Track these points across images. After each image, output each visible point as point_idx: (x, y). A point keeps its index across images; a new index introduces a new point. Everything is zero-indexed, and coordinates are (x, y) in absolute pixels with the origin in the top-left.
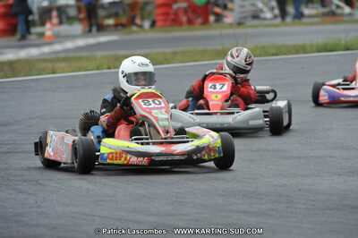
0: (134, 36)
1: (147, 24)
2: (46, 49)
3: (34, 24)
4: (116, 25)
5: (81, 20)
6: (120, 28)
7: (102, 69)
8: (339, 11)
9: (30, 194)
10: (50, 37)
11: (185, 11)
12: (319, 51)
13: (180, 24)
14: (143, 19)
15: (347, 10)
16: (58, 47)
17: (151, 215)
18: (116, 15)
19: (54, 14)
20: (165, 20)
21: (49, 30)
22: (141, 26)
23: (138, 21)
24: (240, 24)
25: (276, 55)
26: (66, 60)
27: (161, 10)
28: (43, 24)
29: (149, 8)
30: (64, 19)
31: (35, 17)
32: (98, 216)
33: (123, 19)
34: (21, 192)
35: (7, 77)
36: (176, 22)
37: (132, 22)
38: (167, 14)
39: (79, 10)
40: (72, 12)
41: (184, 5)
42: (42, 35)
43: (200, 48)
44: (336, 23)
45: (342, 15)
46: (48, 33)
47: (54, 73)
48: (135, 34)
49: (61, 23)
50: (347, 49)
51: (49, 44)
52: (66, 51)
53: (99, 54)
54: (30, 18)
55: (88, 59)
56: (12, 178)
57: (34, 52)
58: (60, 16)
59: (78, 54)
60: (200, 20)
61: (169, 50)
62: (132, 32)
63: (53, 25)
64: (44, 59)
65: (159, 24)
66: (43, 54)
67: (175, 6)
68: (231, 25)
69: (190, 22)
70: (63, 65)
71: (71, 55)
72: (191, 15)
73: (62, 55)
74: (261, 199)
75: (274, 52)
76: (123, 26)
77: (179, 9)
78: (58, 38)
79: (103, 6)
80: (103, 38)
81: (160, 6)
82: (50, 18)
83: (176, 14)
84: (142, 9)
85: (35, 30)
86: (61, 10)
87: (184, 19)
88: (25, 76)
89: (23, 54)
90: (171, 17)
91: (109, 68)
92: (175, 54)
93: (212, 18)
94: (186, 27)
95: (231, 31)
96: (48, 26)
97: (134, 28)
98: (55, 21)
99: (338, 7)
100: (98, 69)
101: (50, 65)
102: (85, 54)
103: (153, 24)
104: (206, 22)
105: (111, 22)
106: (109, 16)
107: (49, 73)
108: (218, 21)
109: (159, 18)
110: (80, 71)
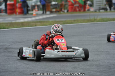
1: (66, 11)
2: (34, 19)
3: (30, 10)
4: (56, 11)
6: (57, 12)
9: (27, 64)
10: (35, 15)
11: (78, 7)
13: (76, 11)
14: (64, 9)
16: (37, 18)
18: (56, 8)
19: (36, 7)
21: (34, 12)
22: (64, 12)
23: (63, 10)
24: (95, 11)
25: (107, 21)
26: (40, 22)
28: (32, 10)
29: (67, 6)
30: (39, 9)
31: (30, 8)
33: (58, 10)
36: (75, 10)
37: (61, 10)
38: (72, 8)
40: (41, 7)
41: (77, 5)
42: (32, 14)
43: (83, 19)
46: (34, 13)
47: (36, 26)
48: (62, 14)
49: (38, 10)
51: (34, 17)
53: (50, 20)
54: (29, 8)
55: (47, 22)
57: (29, 19)
58: (38, 8)
60: (83, 10)
61: (73, 19)
62: (61, 14)
63: (36, 11)
64: (33, 22)
65: (70, 11)
67: (75, 5)
68: (92, 12)
69: (80, 11)
70: (39, 24)
71: (41, 20)
72: (80, 8)
73: (38, 21)
76: (58, 11)
77: (76, 6)
78: (37, 15)
79: (52, 5)
80: (52, 15)
81: (70, 5)
82: (35, 9)
83: (75, 8)
84: (64, 6)
85: (30, 12)
86: (38, 6)
87: (78, 10)
88: (27, 27)
89: (26, 20)
90: (74, 9)
92: (75, 21)
93: (87, 9)
94: (78, 12)
96: (34, 11)
97: (62, 12)
98: (36, 9)
100: (50, 25)
102: (46, 20)
103: (68, 11)
104: (84, 10)
105: (54, 10)
106: (54, 8)
107: (34, 26)
108: (89, 10)
109: (70, 9)
110: (44, 25)
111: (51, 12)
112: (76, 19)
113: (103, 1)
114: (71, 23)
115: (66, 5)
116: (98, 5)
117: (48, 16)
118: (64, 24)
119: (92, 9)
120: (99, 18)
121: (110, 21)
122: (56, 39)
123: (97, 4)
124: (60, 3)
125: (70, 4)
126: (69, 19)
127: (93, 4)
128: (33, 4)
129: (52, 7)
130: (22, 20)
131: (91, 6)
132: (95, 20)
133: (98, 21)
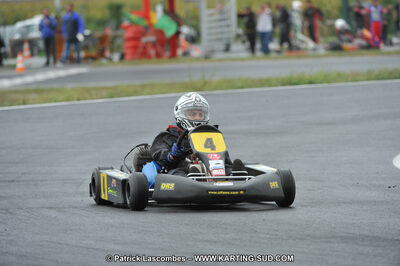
0: (102, 69)
1: (116, 57)
2: (18, 81)
3: (6, 56)
4: (86, 58)
6: (90, 61)
8: (302, 46)
10: (21, 69)
11: (154, 45)
12: (284, 84)
13: (149, 57)
14: (112, 51)
15: (311, 44)
16: (29, 79)
17: (118, 244)
18: (86, 48)
19: (26, 46)
20: (134, 54)
21: (20, 62)
22: (110, 59)
23: (108, 54)
24: (207, 57)
25: (242, 87)
26: (36, 91)
27: (130, 44)
28: (14, 56)
29: (119, 41)
30: (35, 51)
31: (7, 49)
32: (67, 245)
33: (93, 52)
36: (144, 55)
37: (101, 54)
38: (135, 48)
40: (41, 44)
41: (150, 38)
42: (13, 67)
43: (168, 80)
44: (299, 57)
45: (306, 49)
46: (20, 65)
47: (24, 103)
49: (32, 55)
50: (311, 83)
51: (20, 75)
53: (69, 86)
55: (58, 91)
57: (6, 84)
58: (31, 49)
59: (49, 86)
60: (168, 53)
61: (137, 82)
62: (103, 65)
63: (24, 57)
64: (16, 91)
65: (128, 57)
66: (16, 86)
67: (144, 40)
68: (198, 59)
69: (159, 55)
70: (34, 96)
72: (159, 48)
73: (34, 87)
75: (240, 84)
76: (94, 58)
77: (147, 43)
78: (29, 70)
80: (74, 70)
81: (129, 39)
82: (22, 51)
83: (145, 48)
84: (112, 42)
85: (7, 62)
86: (32, 43)
87: (152, 52)
90: (140, 50)
91: (78, 99)
92: (144, 86)
93: (180, 52)
94: (154, 60)
95: (198, 65)
96: (20, 58)
97: (104, 61)
98: (27, 53)
99: (302, 42)
100: (68, 100)
101: (21, 97)
102: (55, 86)
103: (122, 57)
104: (173, 55)
107: (20, 104)
108: (186, 54)
109: (128, 52)
110: (50, 101)
112: (147, 82)
113: (228, 26)
114: (136, 93)
115: (115, 37)
116: (214, 37)
118: (111, 97)
119: (196, 51)
120: (217, 78)
121: (250, 87)
123: (209, 34)
124: (98, 34)
125: (128, 34)
126: (126, 83)
127: (199, 34)
128: (17, 37)
131: (194, 40)
132: (205, 83)
133: (216, 88)
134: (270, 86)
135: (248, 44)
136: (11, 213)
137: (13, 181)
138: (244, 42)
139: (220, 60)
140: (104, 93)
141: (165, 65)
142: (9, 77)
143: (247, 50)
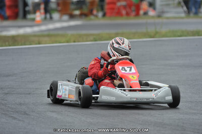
0: (92, 22)
1: (100, 14)
2: (36, 29)
3: (29, 12)
4: (81, 15)
5: (59, 11)
6: (83, 17)
7: (70, 42)
11: (125, 7)
13: (121, 15)
14: (98, 11)
16: (43, 28)
19: (42, 6)
20: (112, 13)
21: (39, 16)
22: (96, 16)
23: (95, 12)
24: (159, 16)
26: (48, 36)
28: (35, 12)
31: (30, 8)
34: (15, 118)
35: (10, 46)
36: (119, 14)
37: (91, 13)
38: (113, 9)
39: (58, 4)
41: (124, 3)
42: (34, 20)
43: (134, 31)
46: (38, 19)
47: (39, 44)
48: (92, 21)
51: (38, 25)
52: (49, 30)
53: (70, 33)
54: (27, 9)
55: (63, 36)
56: (10, 110)
57: (28, 30)
59: (56, 33)
60: (134, 13)
61: (113, 31)
63: (41, 13)
64: (35, 35)
65: (108, 15)
66: (34, 32)
67: (119, 4)
68: (153, 17)
69: (128, 14)
70: (46, 39)
71: (51, 33)
72: (128, 10)
73: (46, 33)
74: (166, 127)
75: (179, 34)
76: (85, 15)
77: (120, 6)
79: (72, 3)
80: (73, 23)
81: (109, 3)
82: (39, 9)
83: (119, 9)
85: (30, 16)
87: (124, 12)
88: (21, 45)
89: (21, 31)
90: (116, 11)
91: (74, 42)
93: (141, 12)
94: (125, 17)
96: (38, 14)
97: (92, 17)
98: (42, 11)
100: (68, 42)
101: (36, 39)
102: (60, 32)
104: (137, 14)
105: (77, 12)
106: (76, 9)
107: (36, 44)
108: (146, 13)
109: (108, 11)
110: (56, 43)
111: (72, 17)
112: (120, 31)
116: (164, 3)
117: (65, 24)
119: (152, 12)
120: (164, 30)
121: (186, 36)
122: (121, 68)
129: (73, 7)
130: (13, 32)
131: (151, 5)
132: (157, 33)
134: (198, 36)
135: (185, 8)
136: (27, 114)
137: (29, 94)
138: (182, 7)
139: (168, 18)
140: (92, 38)
141: (133, 20)
142: (31, 26)
143: (185, 12)
